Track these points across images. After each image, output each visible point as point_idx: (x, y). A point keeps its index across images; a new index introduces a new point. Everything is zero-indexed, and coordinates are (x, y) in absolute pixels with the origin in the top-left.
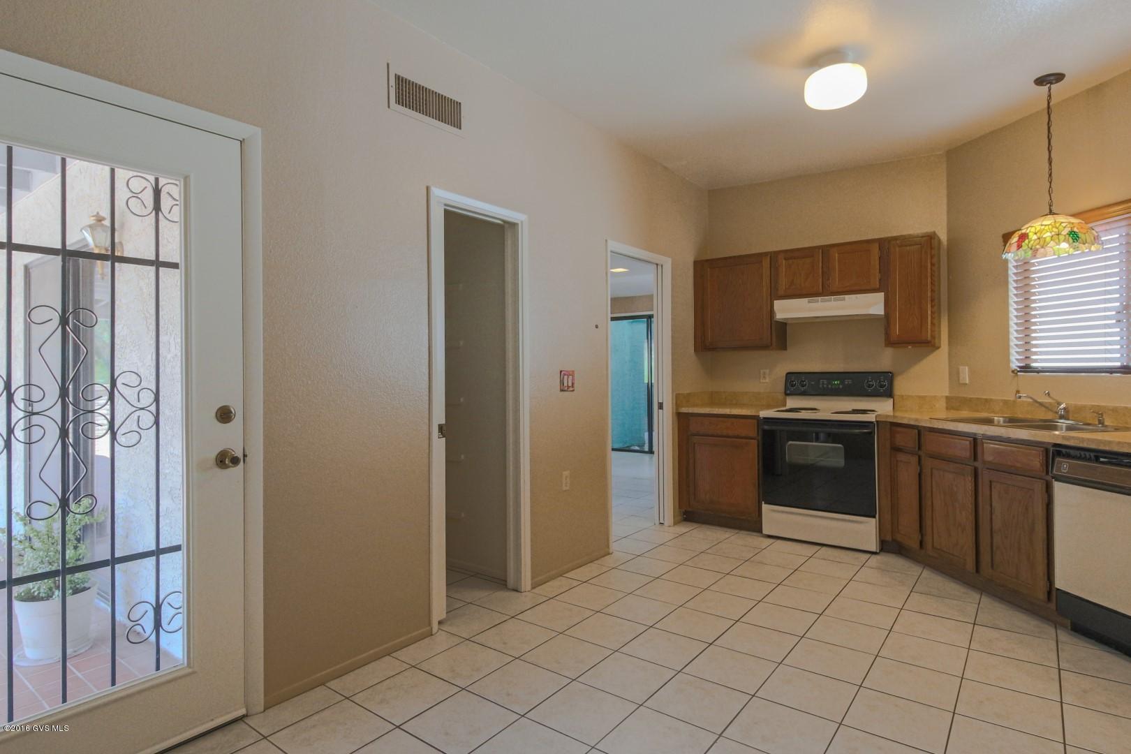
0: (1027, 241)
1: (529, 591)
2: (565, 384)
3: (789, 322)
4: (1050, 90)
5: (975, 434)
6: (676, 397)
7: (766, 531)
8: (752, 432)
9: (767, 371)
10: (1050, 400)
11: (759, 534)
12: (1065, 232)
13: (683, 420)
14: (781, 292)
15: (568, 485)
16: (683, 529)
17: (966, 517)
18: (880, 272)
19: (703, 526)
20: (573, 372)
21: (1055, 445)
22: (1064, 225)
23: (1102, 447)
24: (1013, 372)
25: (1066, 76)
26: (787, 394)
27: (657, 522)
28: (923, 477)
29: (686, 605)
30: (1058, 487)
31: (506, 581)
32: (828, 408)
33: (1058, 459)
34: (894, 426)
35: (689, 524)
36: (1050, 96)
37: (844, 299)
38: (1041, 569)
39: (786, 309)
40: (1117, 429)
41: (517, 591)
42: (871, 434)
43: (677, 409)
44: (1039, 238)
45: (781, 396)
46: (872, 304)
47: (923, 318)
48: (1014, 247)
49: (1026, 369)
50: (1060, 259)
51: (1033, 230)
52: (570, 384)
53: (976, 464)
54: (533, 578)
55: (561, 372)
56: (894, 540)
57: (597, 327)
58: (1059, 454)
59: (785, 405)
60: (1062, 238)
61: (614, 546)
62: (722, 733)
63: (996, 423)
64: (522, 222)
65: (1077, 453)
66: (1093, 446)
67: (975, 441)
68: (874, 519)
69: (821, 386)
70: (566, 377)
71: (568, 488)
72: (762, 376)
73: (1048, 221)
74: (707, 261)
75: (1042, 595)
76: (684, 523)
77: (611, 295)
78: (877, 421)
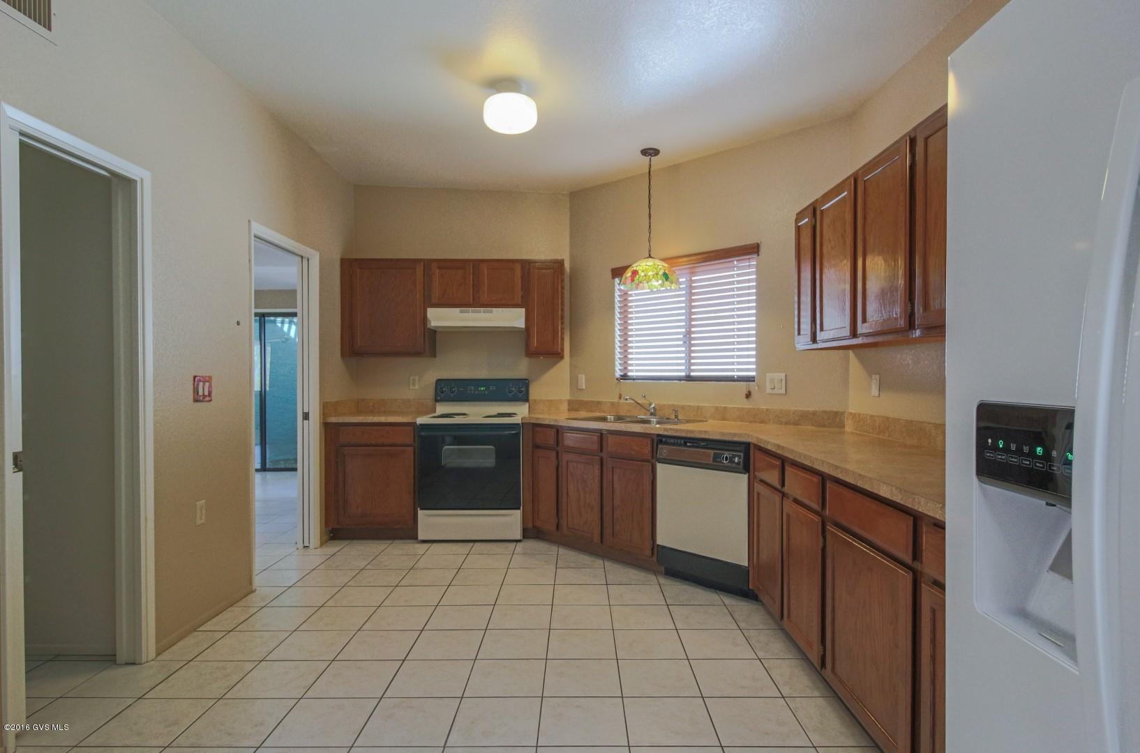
0: (637, 277)
1: (153, 660)
2: (201, 393)
3: (439, 330)
4: (650, 159)
5: (601, 430)
6: (324, 406)
7: (420, 537)
8: (409, 440)
9: (417, 378)
10: (645, 402)
11: (414, 541)
12: (661, 273)
13: (331, 431)
14: (434, 301)
15: (203, 517)
16: (332, 548)
17: (594, 499)
18: (522, 290)
19: (355, 541)
20: (210, 378)
21: (658, 435)
22: (660, 267)
23: (689, 435)
24: (617, 379)
25: (660, 154)
26: (436, 401)
27: (300, 545)
28: (560, 469)
29: (364, 628)
30: (659, 467)
31: (115, 655)
32: (477, 413)
33: (660, 446)
34: (535, 427)
35: (337, 542)
36: (650, 165)
37: (491, 312)
38: (648, 531)
39: (440, 317)
40: (688, 421)
41: (134, 664)
42: (518, 434)
43: (324, 419)
44: (645, 276)
45: (430, 402)
46: (514, 318)
47: (555, 332)
48: (629, 280)
49: (625, 377)
50: (652, 293)
51: (641, 268)
52: (206, 393)
53: (602, 454)
54: (157, 641)
55: (195, 377)
56: (534, 527)
57: (238, 323)
58: (661, 442)
59: (435, 411)
60: (659, 277)
61: (257, 581)
62: (445, 744)
63: (609, 420)
64: (142, 180)
65: (672, 441)
66: (684, 435)
67: (601, 435)
68: (519, 511)
69: (469, 392)
70: (201, 384)
71: (203, 521)
72: (411, 382)
73: (650, 262)
74: (356, 260)
75: (648, 552)
76: (333, 541)
77: (255, 288)
78: (522, 423)
